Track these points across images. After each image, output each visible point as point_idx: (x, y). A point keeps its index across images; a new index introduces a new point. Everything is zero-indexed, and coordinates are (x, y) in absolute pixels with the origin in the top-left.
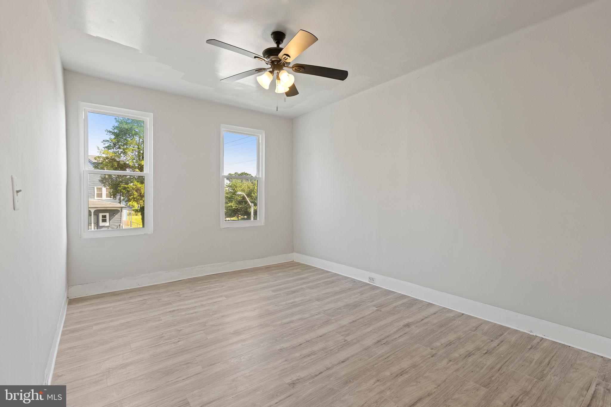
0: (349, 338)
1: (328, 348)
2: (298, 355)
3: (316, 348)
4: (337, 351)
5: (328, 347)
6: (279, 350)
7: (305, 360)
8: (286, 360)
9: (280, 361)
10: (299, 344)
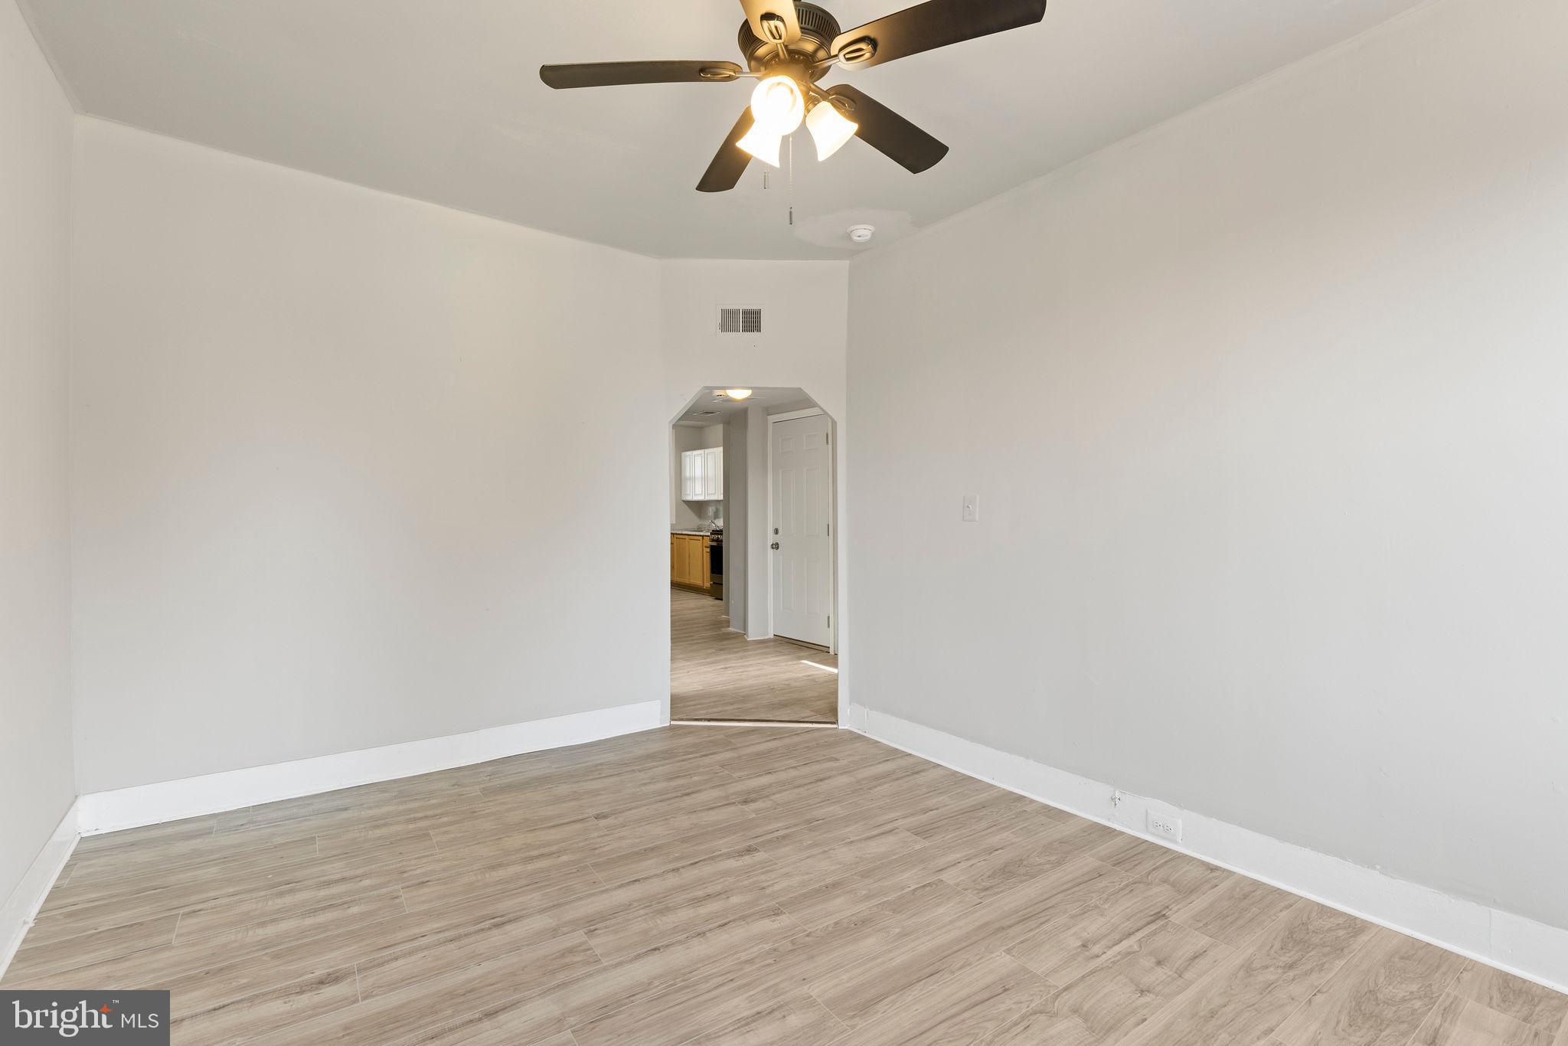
0: (578, 937)
1: (652, 913)
2: (735, 900)
3: (684, 915)
4: (635, 904)
5: (651, 915)
6: (783, 913)
7: (719, 888)
8: (763, 888)
9: (777, 887)
10: (726, 928)
